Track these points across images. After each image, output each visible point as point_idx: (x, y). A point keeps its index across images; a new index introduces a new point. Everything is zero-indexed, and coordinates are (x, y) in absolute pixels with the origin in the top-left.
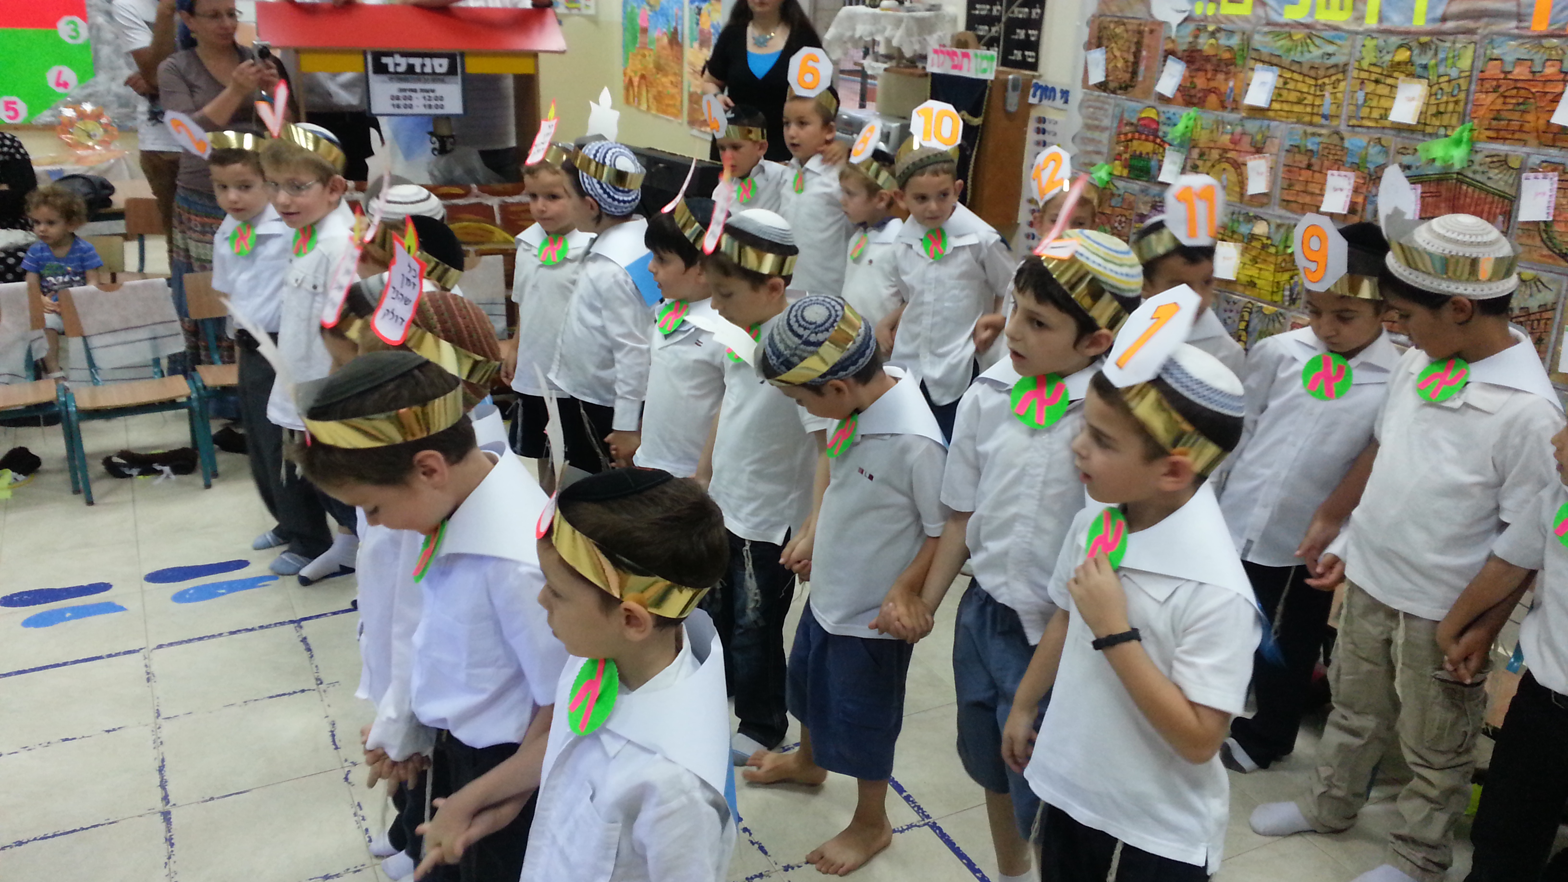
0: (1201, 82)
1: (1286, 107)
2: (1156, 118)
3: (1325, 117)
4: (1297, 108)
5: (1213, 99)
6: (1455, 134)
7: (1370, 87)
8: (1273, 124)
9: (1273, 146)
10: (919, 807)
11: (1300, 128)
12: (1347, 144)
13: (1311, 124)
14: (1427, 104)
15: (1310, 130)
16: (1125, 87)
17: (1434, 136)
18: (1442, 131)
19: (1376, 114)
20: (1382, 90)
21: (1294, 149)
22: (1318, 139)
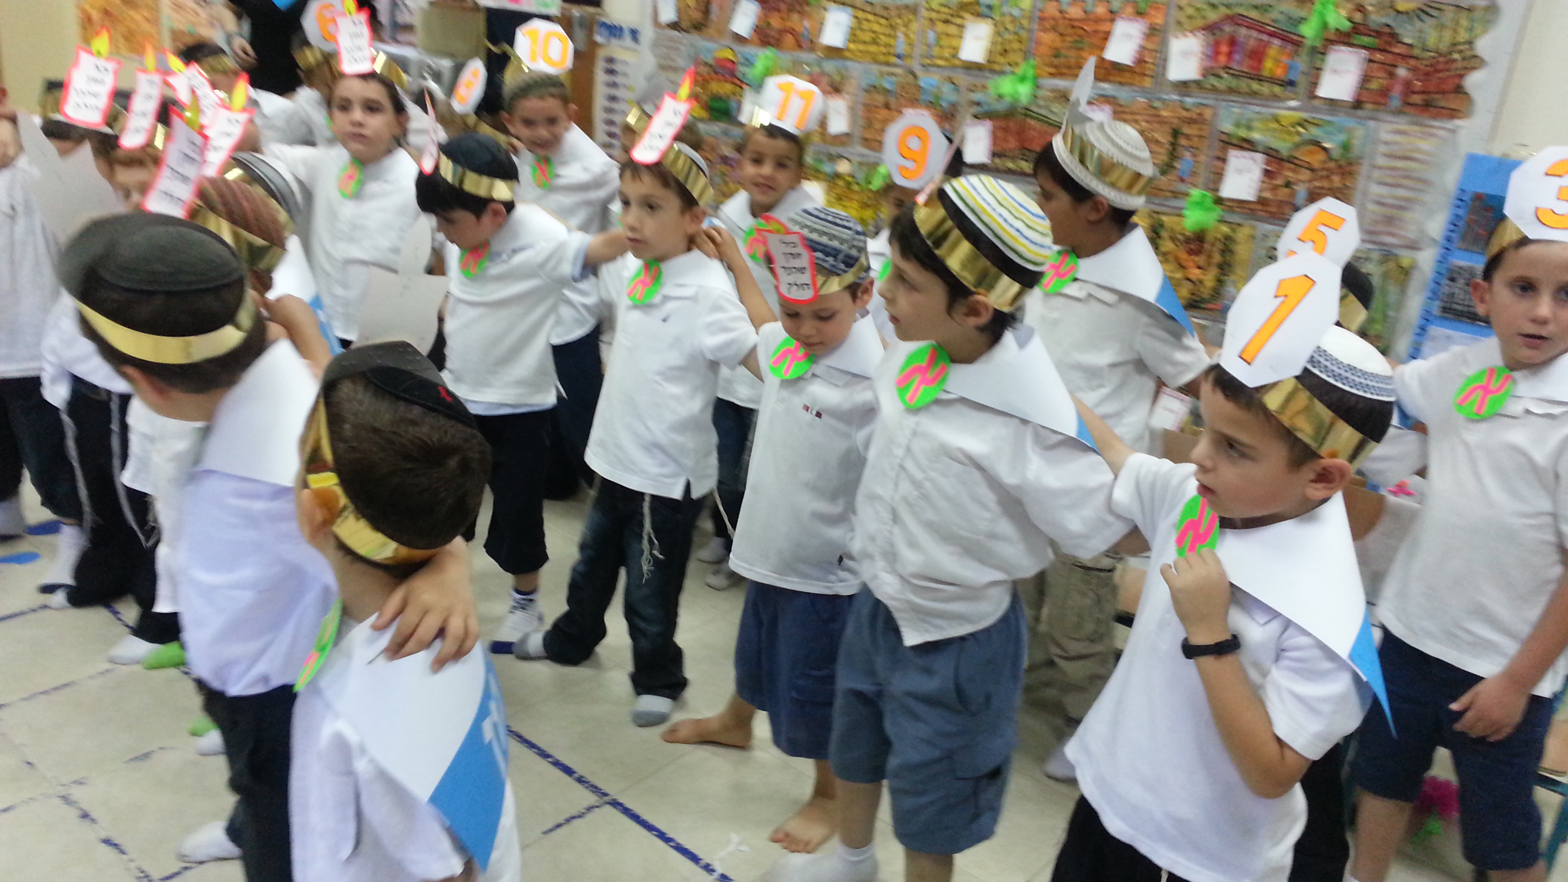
0: (775, 22)
1: (861, 47)
2: (731, 58)
3: (899, 56)
4: (873, 48)
5: (789, 39)
6: (1020, 71)
7: (940, 27)
8: (849, 64)
9: (852, 86)
10: (592, 786)
11: (875, 68)
12: (922, 84)
13: (888, 64)
14: (994, 43)
15: (885, 69)
16: (698, 27)
17: (1002, 73)
18: (1008, 68)
19: (946, 53)
20: (952, 29)
21: (873, 89)
22: (894, 79)
